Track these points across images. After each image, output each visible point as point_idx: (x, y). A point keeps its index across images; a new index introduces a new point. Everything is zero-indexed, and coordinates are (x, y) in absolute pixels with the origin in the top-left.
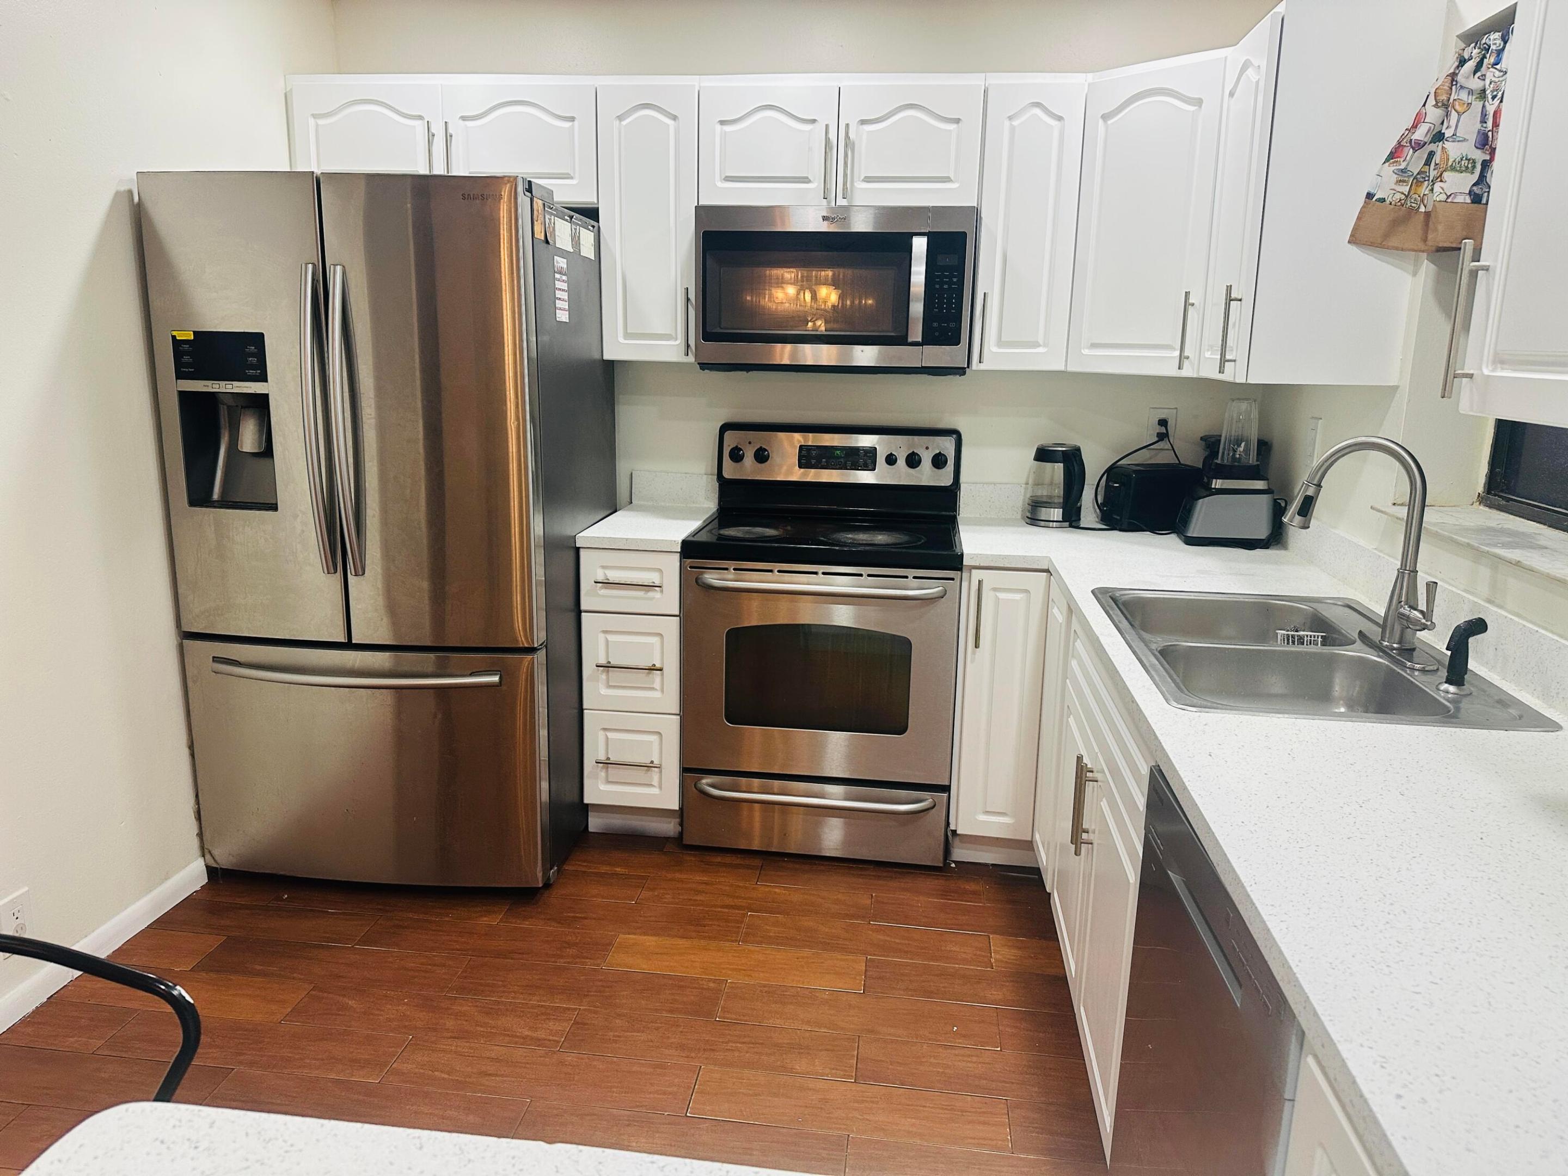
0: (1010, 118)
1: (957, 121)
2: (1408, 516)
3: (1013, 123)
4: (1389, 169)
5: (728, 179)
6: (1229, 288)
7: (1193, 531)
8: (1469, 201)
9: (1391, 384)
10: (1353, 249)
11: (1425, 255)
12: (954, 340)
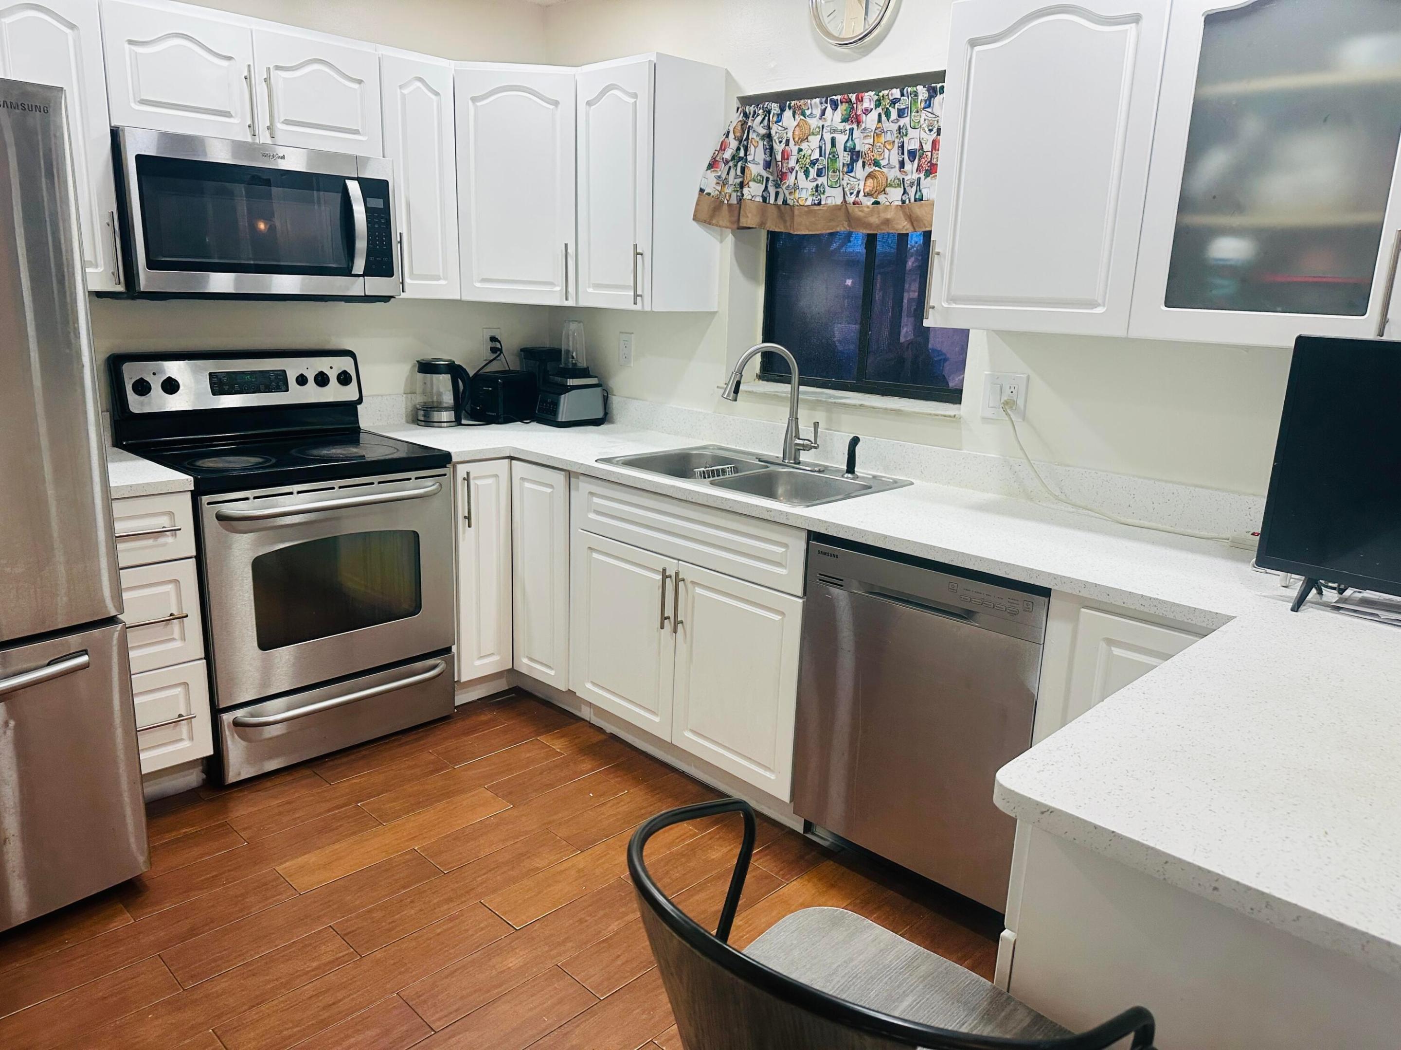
0: (401, 87)
1: (360, 82)
2: (791, 390)
3: (403, 91)
4: (711, 175)
5: (144, 102)
6: (635, 246)
7: (561, 418)
8: (761, 201)
9: (712, 310)
10: (694, 223)
11: (730, 230)
12: (389, 272)
